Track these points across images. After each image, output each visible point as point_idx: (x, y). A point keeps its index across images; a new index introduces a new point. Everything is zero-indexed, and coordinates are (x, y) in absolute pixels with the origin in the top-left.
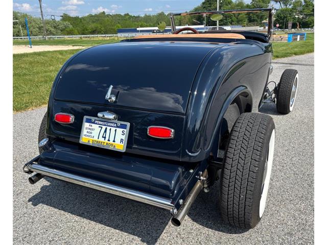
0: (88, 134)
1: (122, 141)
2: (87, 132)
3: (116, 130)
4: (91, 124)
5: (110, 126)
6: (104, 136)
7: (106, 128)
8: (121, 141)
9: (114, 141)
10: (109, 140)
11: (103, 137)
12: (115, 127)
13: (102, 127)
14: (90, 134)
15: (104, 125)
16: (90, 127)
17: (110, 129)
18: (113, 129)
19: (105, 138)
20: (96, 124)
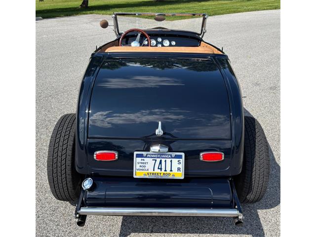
0: (141, 168)
2: (140, 166)
3: (171, 161)
4: (143, 158)
6: (160, 167)
7: (161, 161)
8: (178, 170)
9: (171, 171)
10: (165, 171)
11: (158, 168)
12: (170, 158)
13: (156, 160)
14: (144, 168)
15: (158, 158)
16: (142, 161)
17: (165, 161)
18: (168, 160)
19: (161, 169)
20: (149, 157)
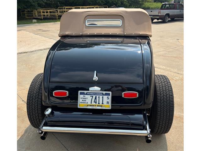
0: (83, 102)
1: (108, 103)
2: (82, 100)
3: (103, 97)
4: (84, 95)
5: (98, 95)
7: (96, 97)
9: (103, 103)
10: (99, 103)
11: (94, 102)
12: (102, 95)
15: (94, 95)
16: (84, 97)
18: (101, 97)
19: (96, 102)
20: (88, 95)
